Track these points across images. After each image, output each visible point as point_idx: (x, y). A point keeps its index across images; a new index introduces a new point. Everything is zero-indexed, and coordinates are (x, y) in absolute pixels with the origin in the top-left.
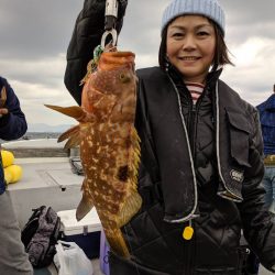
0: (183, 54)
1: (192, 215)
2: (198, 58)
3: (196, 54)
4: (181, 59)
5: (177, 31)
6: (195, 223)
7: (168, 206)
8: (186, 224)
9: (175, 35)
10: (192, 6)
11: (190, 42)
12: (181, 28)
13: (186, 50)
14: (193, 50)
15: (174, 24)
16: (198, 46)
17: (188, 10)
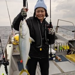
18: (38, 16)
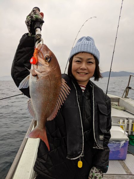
0: (80, 71)
1: (81, 156)
2: (87, 74)
3: (86, 72)
4: (78, 73)
5: (78, 59)
6: (82, 159)
7: (69, 153)
8: (78, 160)
9: (77, 61)
10: (87, 48)
11: (84, 66)
12: (80, 58)
13: (81, 69)
14: (85, 69)
15: (77, 56)
16: (87, 68)
17: (85, 50)
18: (76, 70)
